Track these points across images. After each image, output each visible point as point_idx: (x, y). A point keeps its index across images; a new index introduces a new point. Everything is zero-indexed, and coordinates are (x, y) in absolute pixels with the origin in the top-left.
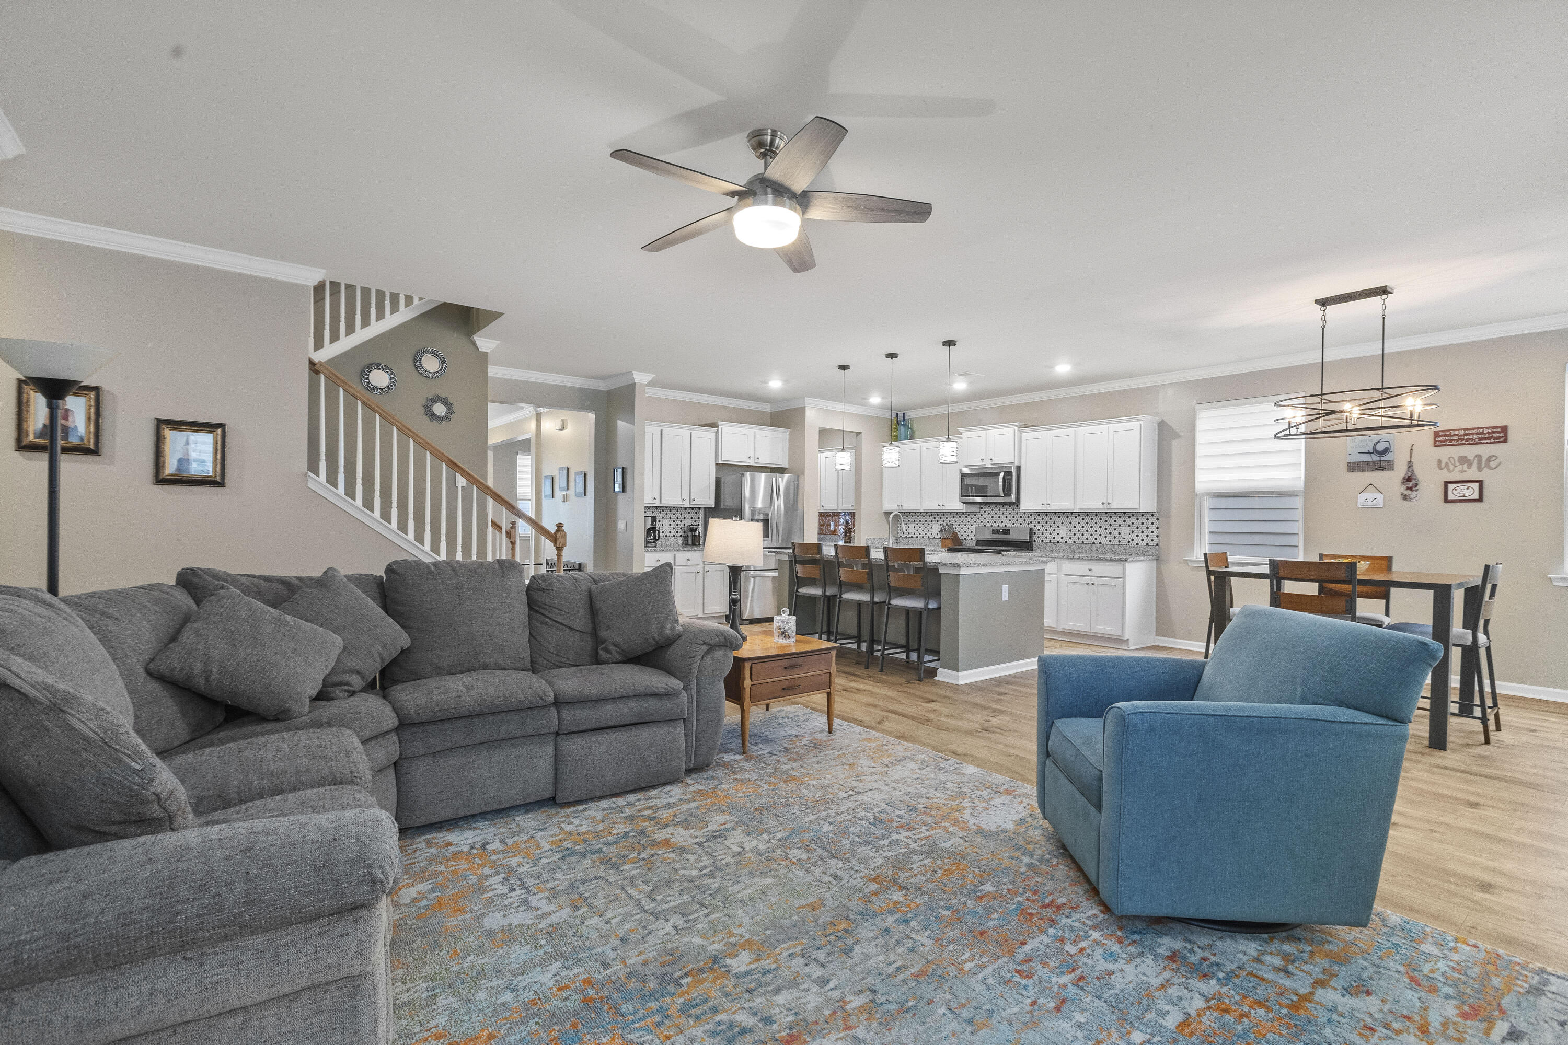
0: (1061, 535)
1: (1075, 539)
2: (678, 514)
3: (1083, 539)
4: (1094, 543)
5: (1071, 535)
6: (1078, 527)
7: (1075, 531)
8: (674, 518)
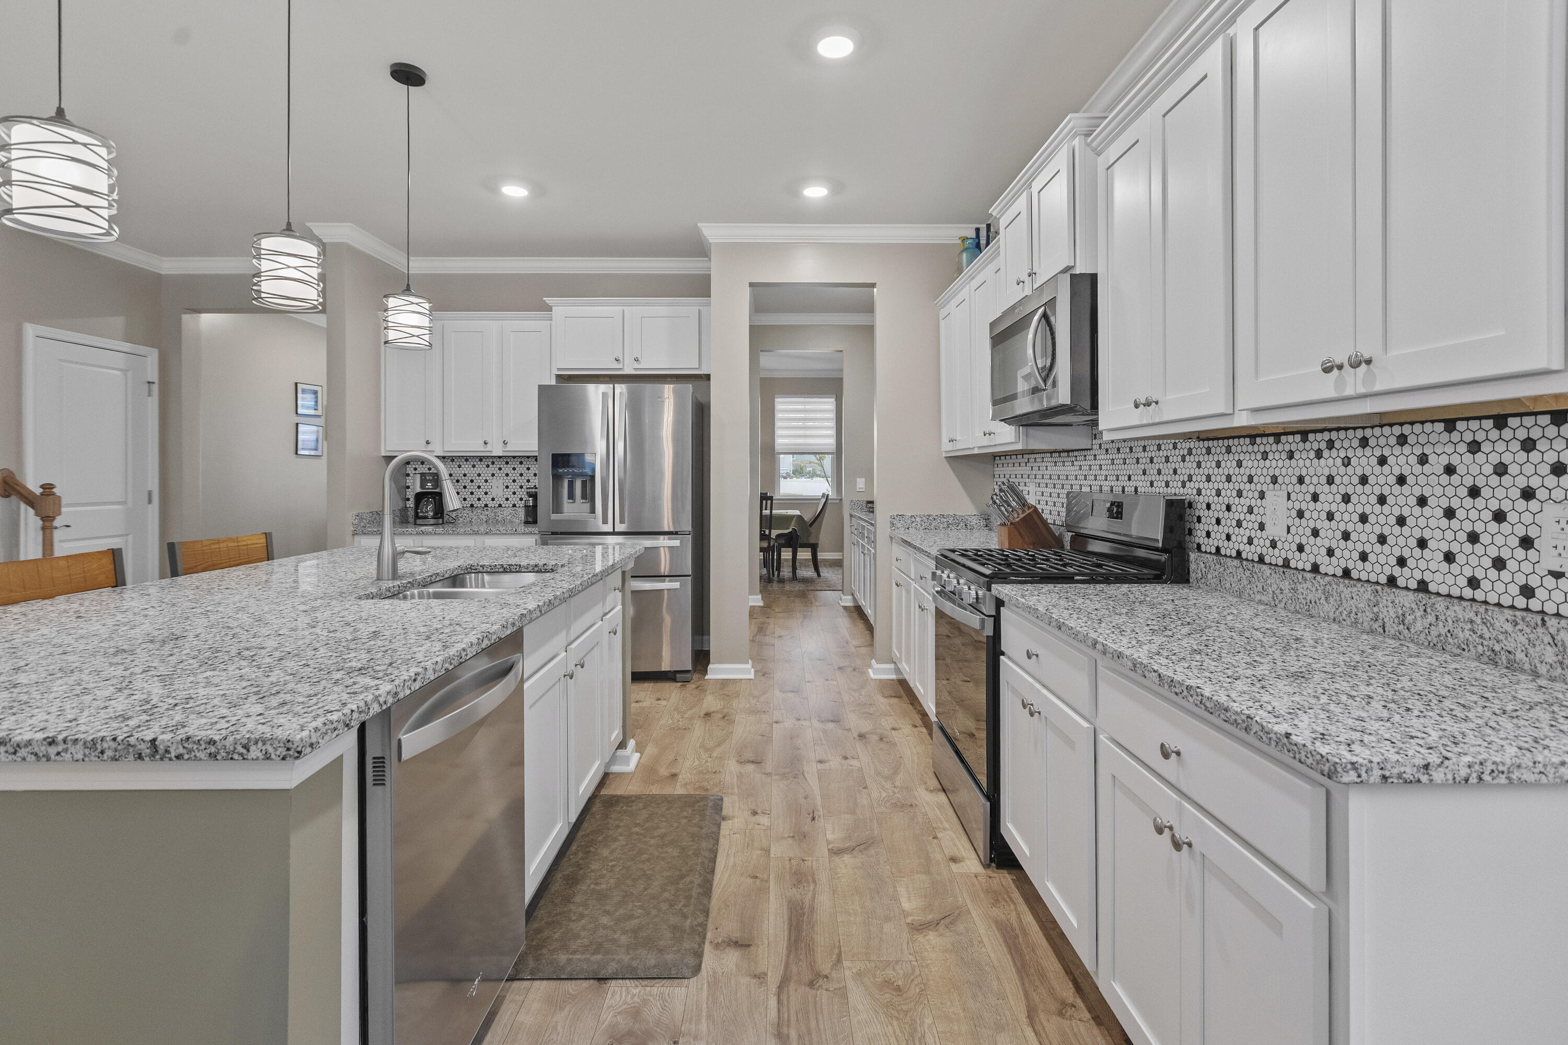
0: (1271, 531)
1: (1316, 552)
2: (521, 469)
3: (1347, 556)
4: (1392, 581)
5: (1302, 532)
6: (1330, 499)
7: (1315, 515)
8: (514, 475)
